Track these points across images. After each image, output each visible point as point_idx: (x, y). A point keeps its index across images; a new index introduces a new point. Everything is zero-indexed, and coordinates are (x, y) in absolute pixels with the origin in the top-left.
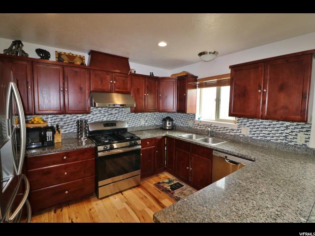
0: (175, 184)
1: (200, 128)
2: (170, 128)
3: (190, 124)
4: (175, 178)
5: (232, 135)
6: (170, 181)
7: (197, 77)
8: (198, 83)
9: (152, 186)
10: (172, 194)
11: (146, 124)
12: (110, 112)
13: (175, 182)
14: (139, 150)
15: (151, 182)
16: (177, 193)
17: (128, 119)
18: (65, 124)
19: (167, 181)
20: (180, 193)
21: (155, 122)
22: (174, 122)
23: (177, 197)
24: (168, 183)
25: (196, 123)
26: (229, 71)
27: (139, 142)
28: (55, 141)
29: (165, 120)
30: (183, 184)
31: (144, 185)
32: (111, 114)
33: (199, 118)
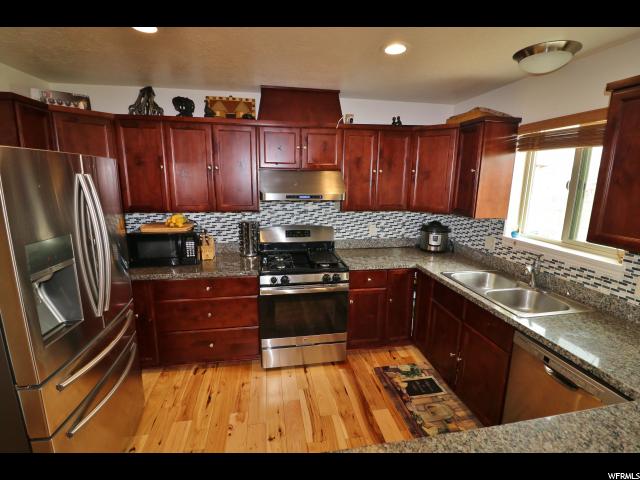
0: (422, 381)
1: (513, 258)
2: (439, 249)
3: (490, 244)
4: (428, 366)
5: (601, 295)
6: (413, 372)
7: (520, 120)
8: (519, 137)
9: (370, 370)
10: (405, 402)
11: (382, 235)
12: (303, 208)
13: (424, 377)
14: (344, 293)
15: (370, 362)
16: (416, 403)
17: (341, 223)
18: (224, 227)
19: (406, 368)
20: (424, 404)
21: (403, 230)
22: (451, 235)
23: (411, 412)
24: (407, 374)
25: (505, 244)
26: (604, 101)
27: (345, 276)
28: (203, 258)
29: (426, 229)
30: (442, 386)
31: (355, 365)
32: (305, 211)
33: (513, 233)
